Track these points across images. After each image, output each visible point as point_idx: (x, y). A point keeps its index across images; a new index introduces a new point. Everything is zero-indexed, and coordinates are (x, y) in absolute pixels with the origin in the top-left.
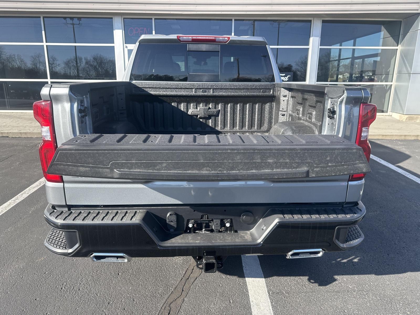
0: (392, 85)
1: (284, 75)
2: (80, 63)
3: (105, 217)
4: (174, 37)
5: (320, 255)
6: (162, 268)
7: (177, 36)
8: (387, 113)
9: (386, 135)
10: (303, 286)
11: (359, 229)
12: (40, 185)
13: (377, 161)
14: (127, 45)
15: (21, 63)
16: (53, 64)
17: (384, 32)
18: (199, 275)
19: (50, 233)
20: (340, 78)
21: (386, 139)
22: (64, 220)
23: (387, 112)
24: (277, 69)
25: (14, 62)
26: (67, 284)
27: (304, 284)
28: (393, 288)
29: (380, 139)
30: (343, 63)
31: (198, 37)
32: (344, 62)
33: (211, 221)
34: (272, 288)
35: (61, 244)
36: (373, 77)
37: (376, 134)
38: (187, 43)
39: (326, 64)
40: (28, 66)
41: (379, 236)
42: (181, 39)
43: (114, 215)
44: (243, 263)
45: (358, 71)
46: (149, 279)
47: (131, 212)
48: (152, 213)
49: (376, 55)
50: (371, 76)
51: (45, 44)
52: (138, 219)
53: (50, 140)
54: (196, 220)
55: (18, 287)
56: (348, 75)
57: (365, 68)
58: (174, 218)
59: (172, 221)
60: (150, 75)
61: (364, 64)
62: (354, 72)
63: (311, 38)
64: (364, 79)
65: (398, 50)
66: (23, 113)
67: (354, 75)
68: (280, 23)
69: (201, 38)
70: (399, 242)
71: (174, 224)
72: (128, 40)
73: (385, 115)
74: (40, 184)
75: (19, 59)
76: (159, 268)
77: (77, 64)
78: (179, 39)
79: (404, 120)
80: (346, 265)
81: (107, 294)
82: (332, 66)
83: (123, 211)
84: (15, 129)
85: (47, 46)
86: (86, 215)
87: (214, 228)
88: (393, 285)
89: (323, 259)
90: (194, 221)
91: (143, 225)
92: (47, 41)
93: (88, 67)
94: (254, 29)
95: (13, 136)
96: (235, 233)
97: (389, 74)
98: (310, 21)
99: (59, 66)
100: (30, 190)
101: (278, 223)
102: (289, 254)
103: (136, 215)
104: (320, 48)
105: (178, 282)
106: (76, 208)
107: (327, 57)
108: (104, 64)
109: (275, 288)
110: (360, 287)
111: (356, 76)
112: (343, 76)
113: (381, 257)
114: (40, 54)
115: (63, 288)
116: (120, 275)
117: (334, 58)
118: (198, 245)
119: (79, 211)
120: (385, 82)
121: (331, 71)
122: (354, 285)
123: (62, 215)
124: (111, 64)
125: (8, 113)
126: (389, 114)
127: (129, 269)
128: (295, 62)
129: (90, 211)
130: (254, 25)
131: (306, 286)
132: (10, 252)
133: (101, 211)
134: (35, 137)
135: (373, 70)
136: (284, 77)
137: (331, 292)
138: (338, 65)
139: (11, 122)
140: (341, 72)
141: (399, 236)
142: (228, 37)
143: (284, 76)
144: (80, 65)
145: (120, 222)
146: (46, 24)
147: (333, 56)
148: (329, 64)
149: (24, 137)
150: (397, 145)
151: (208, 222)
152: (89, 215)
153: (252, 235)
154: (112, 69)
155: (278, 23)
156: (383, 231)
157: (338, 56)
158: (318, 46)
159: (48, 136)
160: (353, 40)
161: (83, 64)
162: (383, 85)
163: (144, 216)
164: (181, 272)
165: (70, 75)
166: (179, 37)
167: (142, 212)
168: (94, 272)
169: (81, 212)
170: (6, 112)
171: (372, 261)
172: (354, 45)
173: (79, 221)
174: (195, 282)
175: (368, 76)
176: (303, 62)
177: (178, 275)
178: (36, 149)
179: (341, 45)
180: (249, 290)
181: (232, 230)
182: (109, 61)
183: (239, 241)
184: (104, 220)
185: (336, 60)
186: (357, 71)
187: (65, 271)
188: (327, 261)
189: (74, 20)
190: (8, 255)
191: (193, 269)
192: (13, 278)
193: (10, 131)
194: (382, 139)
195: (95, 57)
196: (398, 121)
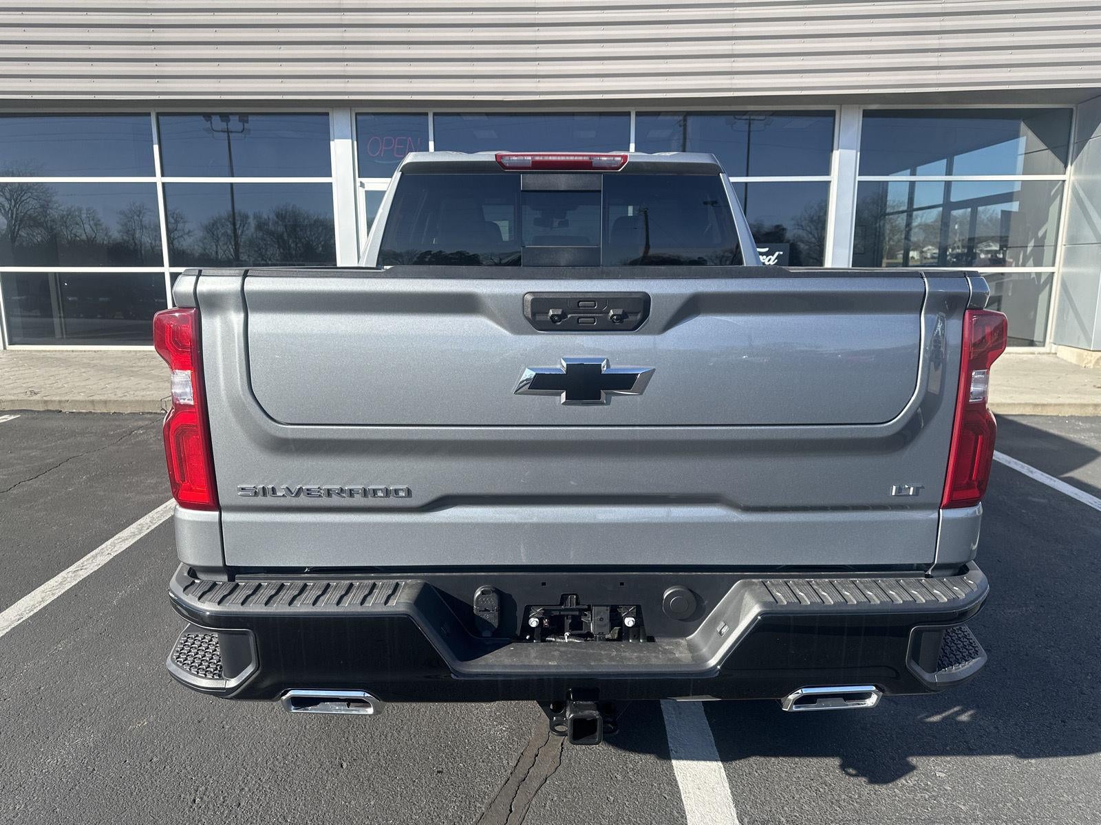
0: (1053, 273)
1: (766, 249)
2: (241, 228)
3: (322, 598)
4: (487, 156)
5: (871, 702)
6: (456, 750)
7: (496, 155)
8: (1044, 346)
9: (1043, 405)
10: (832, 803)
11: (972, 636)
12: (140, 534)
13: (1023, 472)
14: (364, 180)
15: (95, 229)
16: (176, 230)
17: (1027, 140)
18: (553, 770)
19: (180, 639)
20: (913, 258)
21: (1043, 414)
22: (219, 603)
23: (1043, 344)
24: (750, 237)
25: (77, 226)
26: (206, 789)
27: (836, 798)
28: (1080, 811)
29: (1028, 414)
30: (920, 219)
31: (549, 155)
32: (922, 218)
33: (586, 610)
34: (748, 807)
35: (209, 667)
36: (1001, 256)
37: (1016, 402)
38: (520, 173)
39: (876, 223)
40: (113, 237)
41: (1037, 673)
42: (505, 161)
43: (343, 593)
44: (669, 740)
45: (961, 238)
46: (420, 778)
47: (384, 585)
48: (436, 588)
49: (1008, 197)
50: (996, 252)
51: (158, 179)
52: (402, 601)
53: (192, 403)
54: (547, 608)
55: (82, 795)
56: (934, 251)
57: (980, 232)
58: (492, 601)
59: (487, 610)
60: (422, 254)
61: (977, 222)
62: (950, 241)
63: (834, 152)
64: (977, 260)
65: (1067, 183)
66: (98, 351)
67: (950, 250)
68: (751, 121)
69: (554, 158)
70: (1093, 688)
71: (492, 618)
72: (366, 167)
73: (1039, 353)
74: (140, 531)
75: (91, 219)
76: (447, 751)
77: (235, 230)
78: (500, 163)
79: (1091, 366)
80: (948, 748)
81: (312, 817)
82: (892, 226)
83: (366, 582)
84: (79, 393)
85: (164, 184)
86: (273, 592)
87: (594, 630)
88: (1080, 805)
89: (885, 733)
90: (543, 610)
91: (417, 618)
92: (165, 173)
93: (263, 239)
94: (685, 138)
95: (74, 411)
96: (649, 643)
97: (1043, 246)
98: (832, 114)
99: (189, 236)
100: (115, 546)
101: (759, 618)
102: (790, 700)
103: (398, 594)
104: (859, 182)
105: (497, 790)
106: (249, 576)
107: (878, 205)
108: (301, 230)
109: (757, 809)
110: (990, 810)
111: (955, 252)
112: (922, 252)
113: (1045, 729)
114: (143, 206)
115: (198, 800)
116: (344, 766)
117: (896, 208)
118: (553, 670)
119: (256, 583)
120: (1036, 265)
121: (889, 241)
122: (974, 804)
123: (214, 592)
124: (320, 229)
125: (63, 351)
126: (1048, 351)
127: (368, 752)
128: (792, 219)
129: (283, 581)
130: (685, 126)
131: (842, 803)
132: (61, 705)
133: (310, 584)
134: (129, 412)
135: (1001, 237)
136: (765, 257)
137: (910, 820)
138: (908, 225)
139: (70, 374)
140: (915, 243)
141: (1090, 671)
142: (622, 156)
143: (767, 254)
144: (242, 232)
145: (359, 609)
146: (162, 131)
147: (892, 202)
148: (884, 224)
149: (101, 413)
150: (1076, 431)
151: (577, 613)
152: (282, 593)
153: (692, 648)
154: (322, 243)
155: (748, 121)
156: (1047, 657)
157: (907, 201)
158: (853, 175)
159: (185, 394)
160: (946, 160)
161: (251, 230)
162: (1030, 273)
163: (417, 594)
164: (505, 762)
165: (217, 258)
166: (502, 156)
167: (411, 586)
168: (277, 759)
169: (260, 585)
170: (56, 351)
171: (1021, 739)
172: (949, 173)
173: (256, 607)
174: (542, 788)
175: (988, 252)
176: (815, 218)
177: (497, 771)
178: (130, 442)
179: (913, 173)
180: (687, 813)
181: (641, 637)
182: (316, 221)
183: (660, 662)
184: (318, 604)
185: (903, 212)
186: (957, 239)
187: (202, 757)
188: (897, 738)
189: (229, 121)
190: (58, 713)
191: (537, 756)
192: (70, 773)
193: (66, 398)
194: (1031, 415)
195: (280, 212)
196: (1076, 369)
